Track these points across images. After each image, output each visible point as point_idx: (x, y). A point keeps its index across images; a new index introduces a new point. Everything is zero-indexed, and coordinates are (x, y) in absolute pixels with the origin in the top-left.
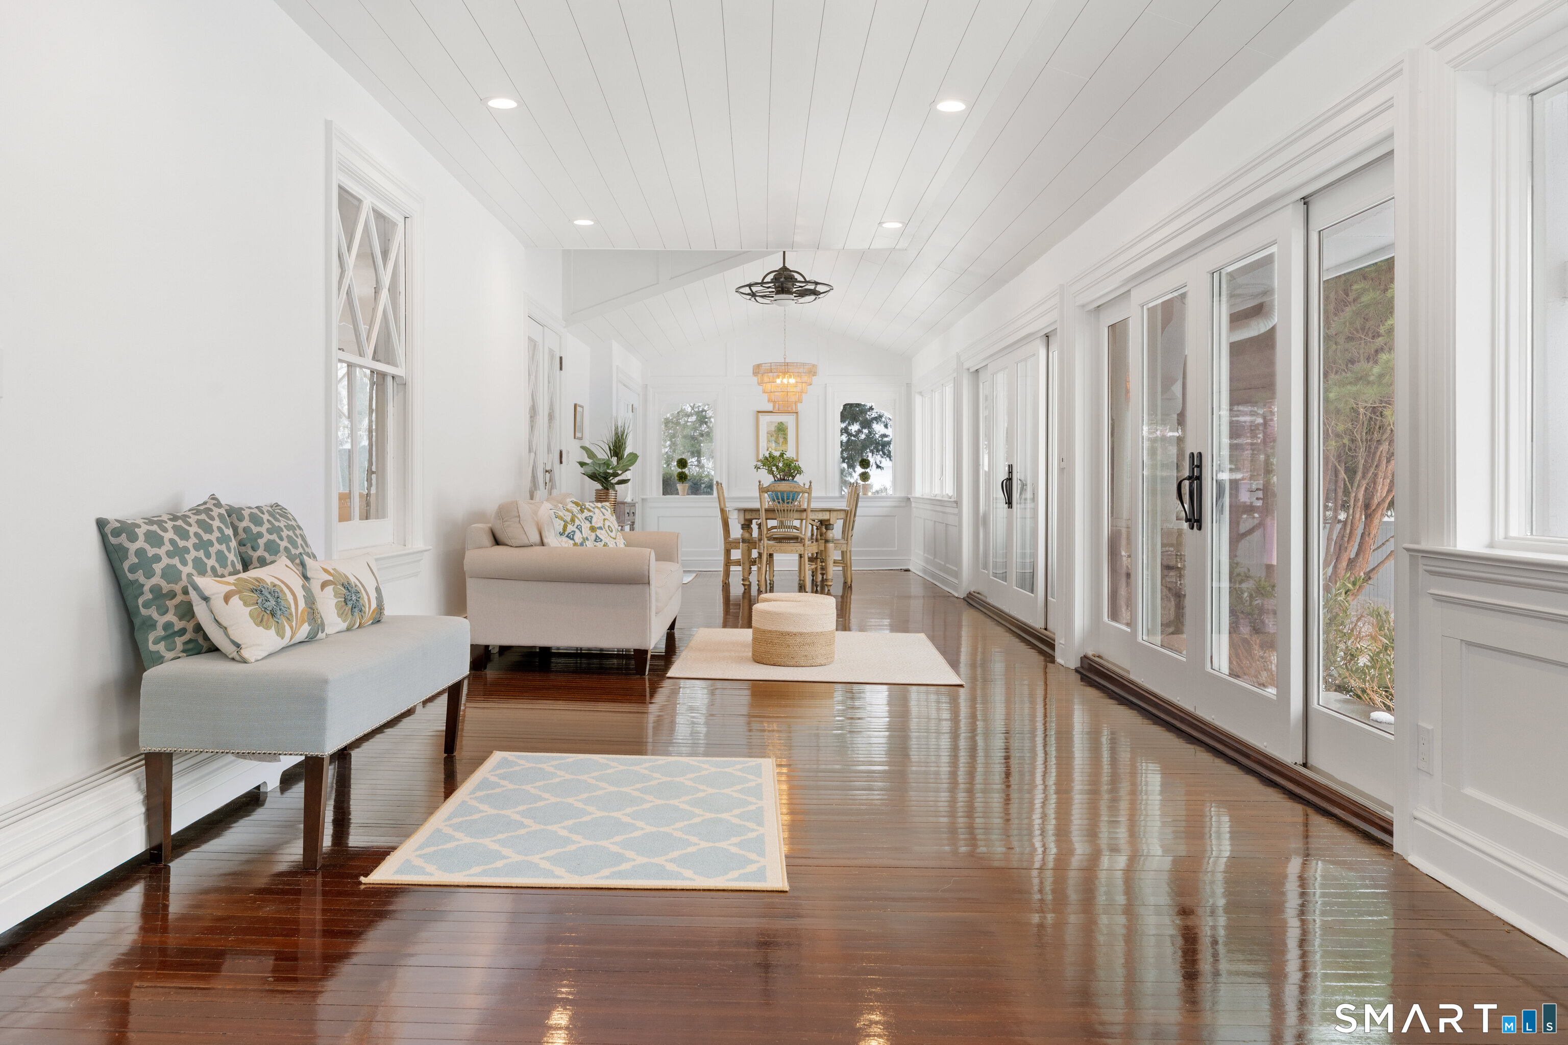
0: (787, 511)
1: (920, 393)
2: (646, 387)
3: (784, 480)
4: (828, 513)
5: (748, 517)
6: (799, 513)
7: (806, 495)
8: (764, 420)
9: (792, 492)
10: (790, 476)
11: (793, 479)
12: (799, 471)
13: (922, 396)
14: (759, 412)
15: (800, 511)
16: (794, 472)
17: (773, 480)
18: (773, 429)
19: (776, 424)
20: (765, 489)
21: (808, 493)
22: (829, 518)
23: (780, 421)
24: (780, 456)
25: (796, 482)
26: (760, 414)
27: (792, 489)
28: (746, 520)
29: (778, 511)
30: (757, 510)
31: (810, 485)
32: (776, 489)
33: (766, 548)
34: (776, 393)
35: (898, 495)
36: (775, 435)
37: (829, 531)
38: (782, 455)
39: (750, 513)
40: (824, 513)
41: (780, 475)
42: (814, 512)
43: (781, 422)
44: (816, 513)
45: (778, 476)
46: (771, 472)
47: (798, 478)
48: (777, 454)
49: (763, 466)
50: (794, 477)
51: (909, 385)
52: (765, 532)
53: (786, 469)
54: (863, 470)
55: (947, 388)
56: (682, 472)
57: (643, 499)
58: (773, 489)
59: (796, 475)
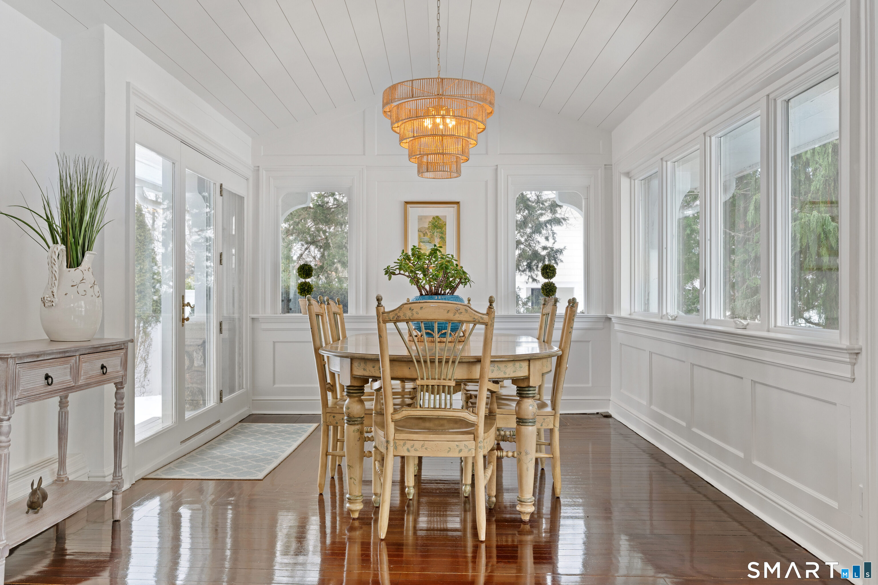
0: (440, 362)
1: (628, 174)
2: (257, 169)
3: (437, 294)
4: (525, 364)
5: (359, 372)
6: (465, 366)
7: (480, 328)
8: (414, 212)
9: (449, 321)
10: (447, 287)
11: (452, 293)
12: (464, 279)
13: (630, 178)
14: (407, 203)
15: (469, 362)
16: (454, 280)
17: (419, 294)
18: (426, 226)
19: (431, 219)
20: (391, 316)
21: (486, 324)
22: (526, 374)
23: (435, 214)
24: (431, 254)
25: (458, 298)
26: (408, 206)
27: (450, 316)
28: (353, 377)
29: (419, 362)
30: (374, 360)
31: (490, 307)
32: (416, 316)
33: (392, 443)
34: (423, 140)
35: (593, 313)
36: (429, 234)
37: (526, 400)
38: (434, 252)
39: (362, 364)
40: (518, 364)
41: (430, 286)
42: (496, 365)
43: (437, 217)
44: (502, 366)
45: (427, 287)
46: (415, 281)
47: (461, 291)
48: (426, 249)
49: (400, 269)
50: (453, 289)
51: (608, 167)
52: (391, 410)
53: (441, 275)
54: (546, 281)
55: (713, 138)
56: (305, 283)
57: (253, 319)
58: (409, 314)
59: (458, 285)
